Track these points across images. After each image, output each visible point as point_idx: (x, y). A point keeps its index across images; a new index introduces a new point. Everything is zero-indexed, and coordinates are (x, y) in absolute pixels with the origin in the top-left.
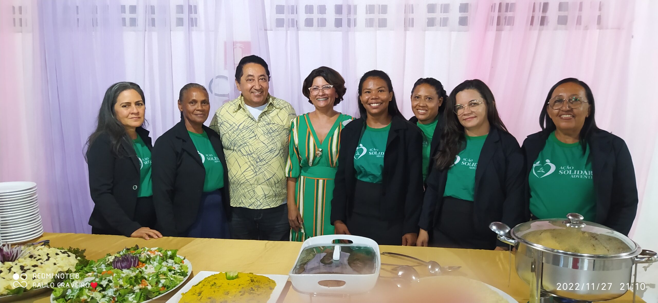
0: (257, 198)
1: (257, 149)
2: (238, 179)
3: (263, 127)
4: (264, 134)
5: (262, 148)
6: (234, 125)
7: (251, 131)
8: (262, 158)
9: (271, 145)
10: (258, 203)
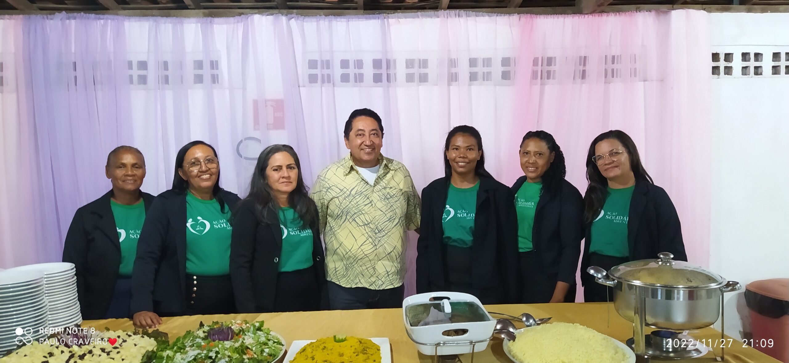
0: (378, 277)
1: (375, 217)
2: (354, 254)
3: (378, 192)
4: (381, 199)
5: (380, 216)
6: (345, 190)
7: (366, 196)
8: (381, 229)
9: (389, 212)
10: (380, 283)
